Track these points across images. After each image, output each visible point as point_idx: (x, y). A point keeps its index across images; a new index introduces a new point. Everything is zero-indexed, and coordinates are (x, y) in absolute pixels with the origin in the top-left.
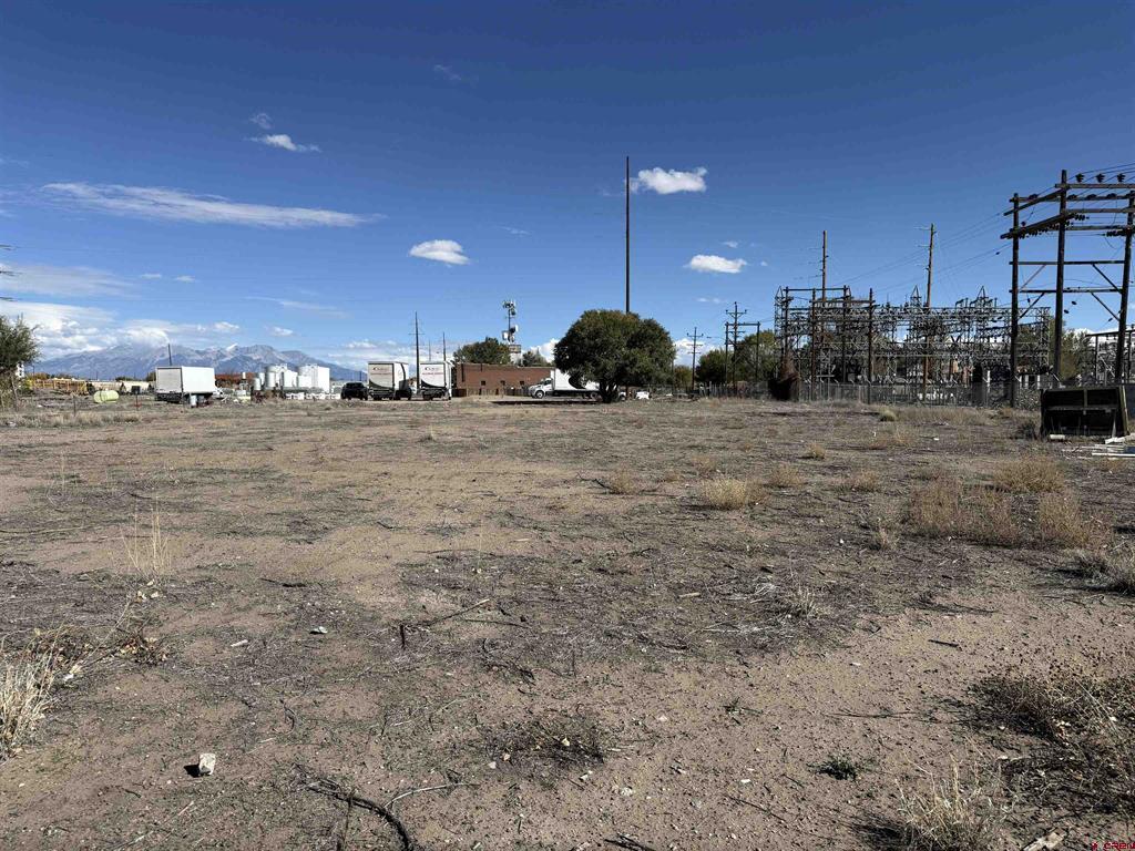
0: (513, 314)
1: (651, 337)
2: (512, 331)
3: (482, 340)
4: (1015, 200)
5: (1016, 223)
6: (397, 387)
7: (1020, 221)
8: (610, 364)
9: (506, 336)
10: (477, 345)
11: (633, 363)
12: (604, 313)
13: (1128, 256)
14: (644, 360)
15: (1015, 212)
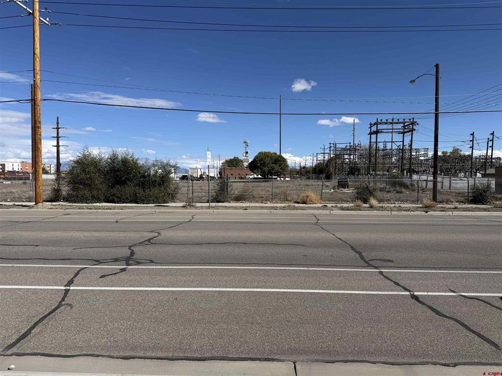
0: (247, 146)
1: (280, 161)
2: (247, 153)
3: (232, 158)
4: (371, 124)
5: (371, 131)
6: (199, 177)
7: (372, 130)
8: (266, 169)
9: (244, 155)
10: (231, 160)
11: (273, 169)
12: (265, 152)
13: (403, 140)
14: (277, 168)
15: (370, 128)
